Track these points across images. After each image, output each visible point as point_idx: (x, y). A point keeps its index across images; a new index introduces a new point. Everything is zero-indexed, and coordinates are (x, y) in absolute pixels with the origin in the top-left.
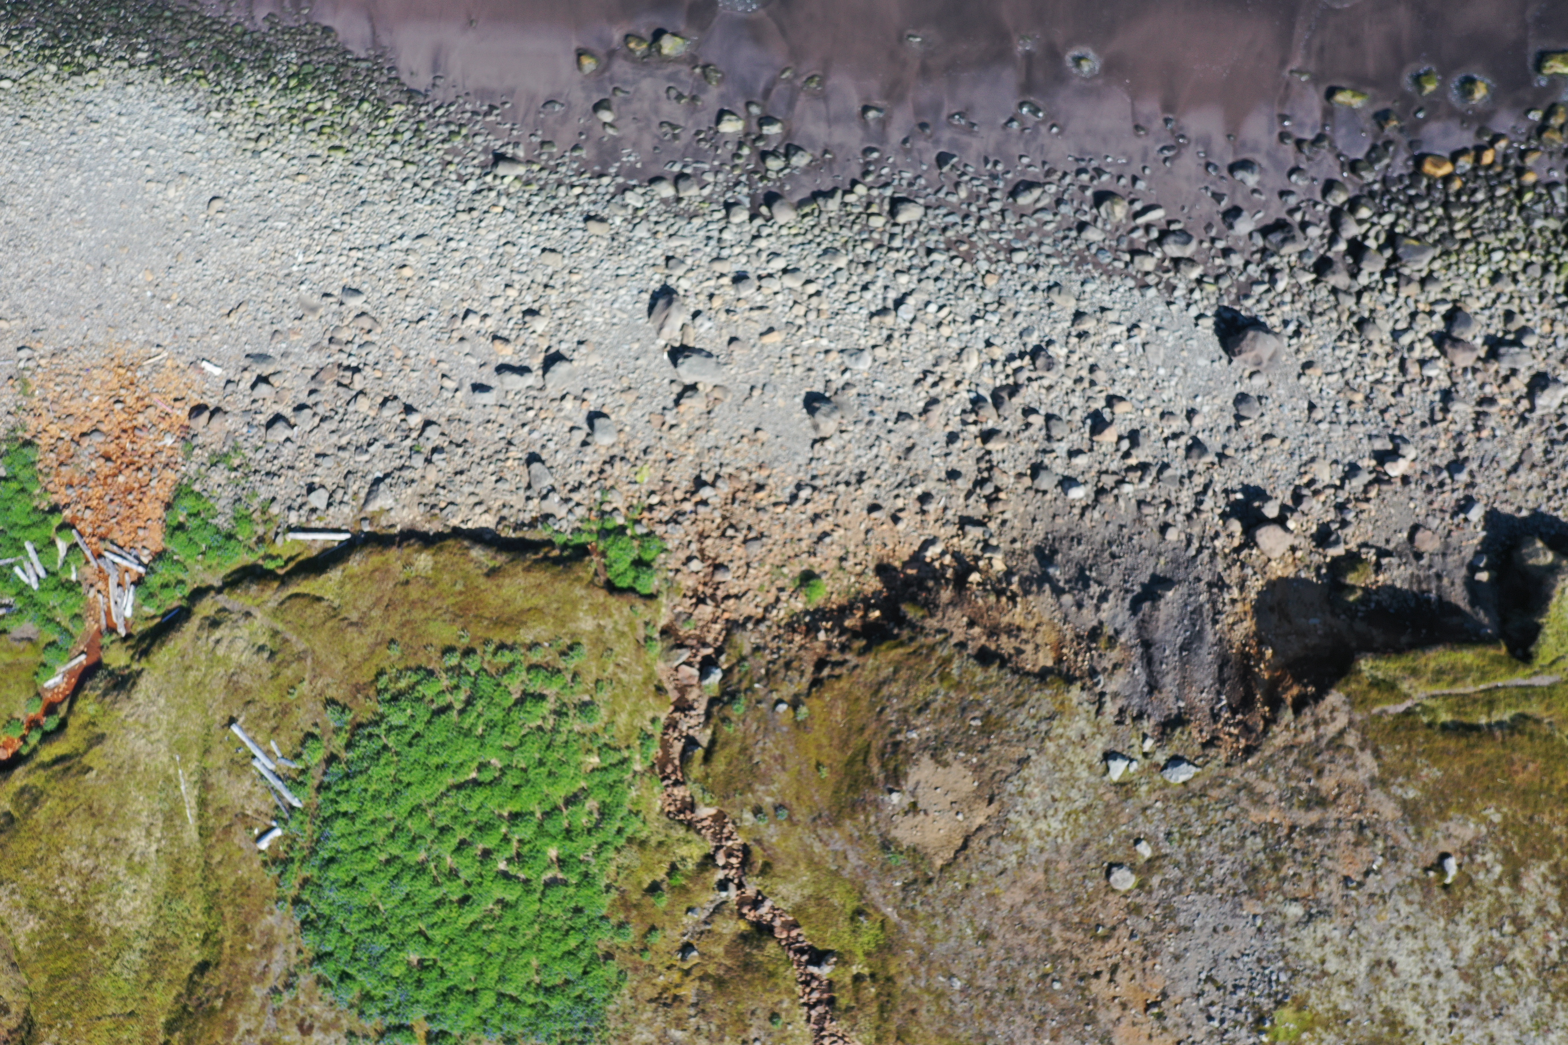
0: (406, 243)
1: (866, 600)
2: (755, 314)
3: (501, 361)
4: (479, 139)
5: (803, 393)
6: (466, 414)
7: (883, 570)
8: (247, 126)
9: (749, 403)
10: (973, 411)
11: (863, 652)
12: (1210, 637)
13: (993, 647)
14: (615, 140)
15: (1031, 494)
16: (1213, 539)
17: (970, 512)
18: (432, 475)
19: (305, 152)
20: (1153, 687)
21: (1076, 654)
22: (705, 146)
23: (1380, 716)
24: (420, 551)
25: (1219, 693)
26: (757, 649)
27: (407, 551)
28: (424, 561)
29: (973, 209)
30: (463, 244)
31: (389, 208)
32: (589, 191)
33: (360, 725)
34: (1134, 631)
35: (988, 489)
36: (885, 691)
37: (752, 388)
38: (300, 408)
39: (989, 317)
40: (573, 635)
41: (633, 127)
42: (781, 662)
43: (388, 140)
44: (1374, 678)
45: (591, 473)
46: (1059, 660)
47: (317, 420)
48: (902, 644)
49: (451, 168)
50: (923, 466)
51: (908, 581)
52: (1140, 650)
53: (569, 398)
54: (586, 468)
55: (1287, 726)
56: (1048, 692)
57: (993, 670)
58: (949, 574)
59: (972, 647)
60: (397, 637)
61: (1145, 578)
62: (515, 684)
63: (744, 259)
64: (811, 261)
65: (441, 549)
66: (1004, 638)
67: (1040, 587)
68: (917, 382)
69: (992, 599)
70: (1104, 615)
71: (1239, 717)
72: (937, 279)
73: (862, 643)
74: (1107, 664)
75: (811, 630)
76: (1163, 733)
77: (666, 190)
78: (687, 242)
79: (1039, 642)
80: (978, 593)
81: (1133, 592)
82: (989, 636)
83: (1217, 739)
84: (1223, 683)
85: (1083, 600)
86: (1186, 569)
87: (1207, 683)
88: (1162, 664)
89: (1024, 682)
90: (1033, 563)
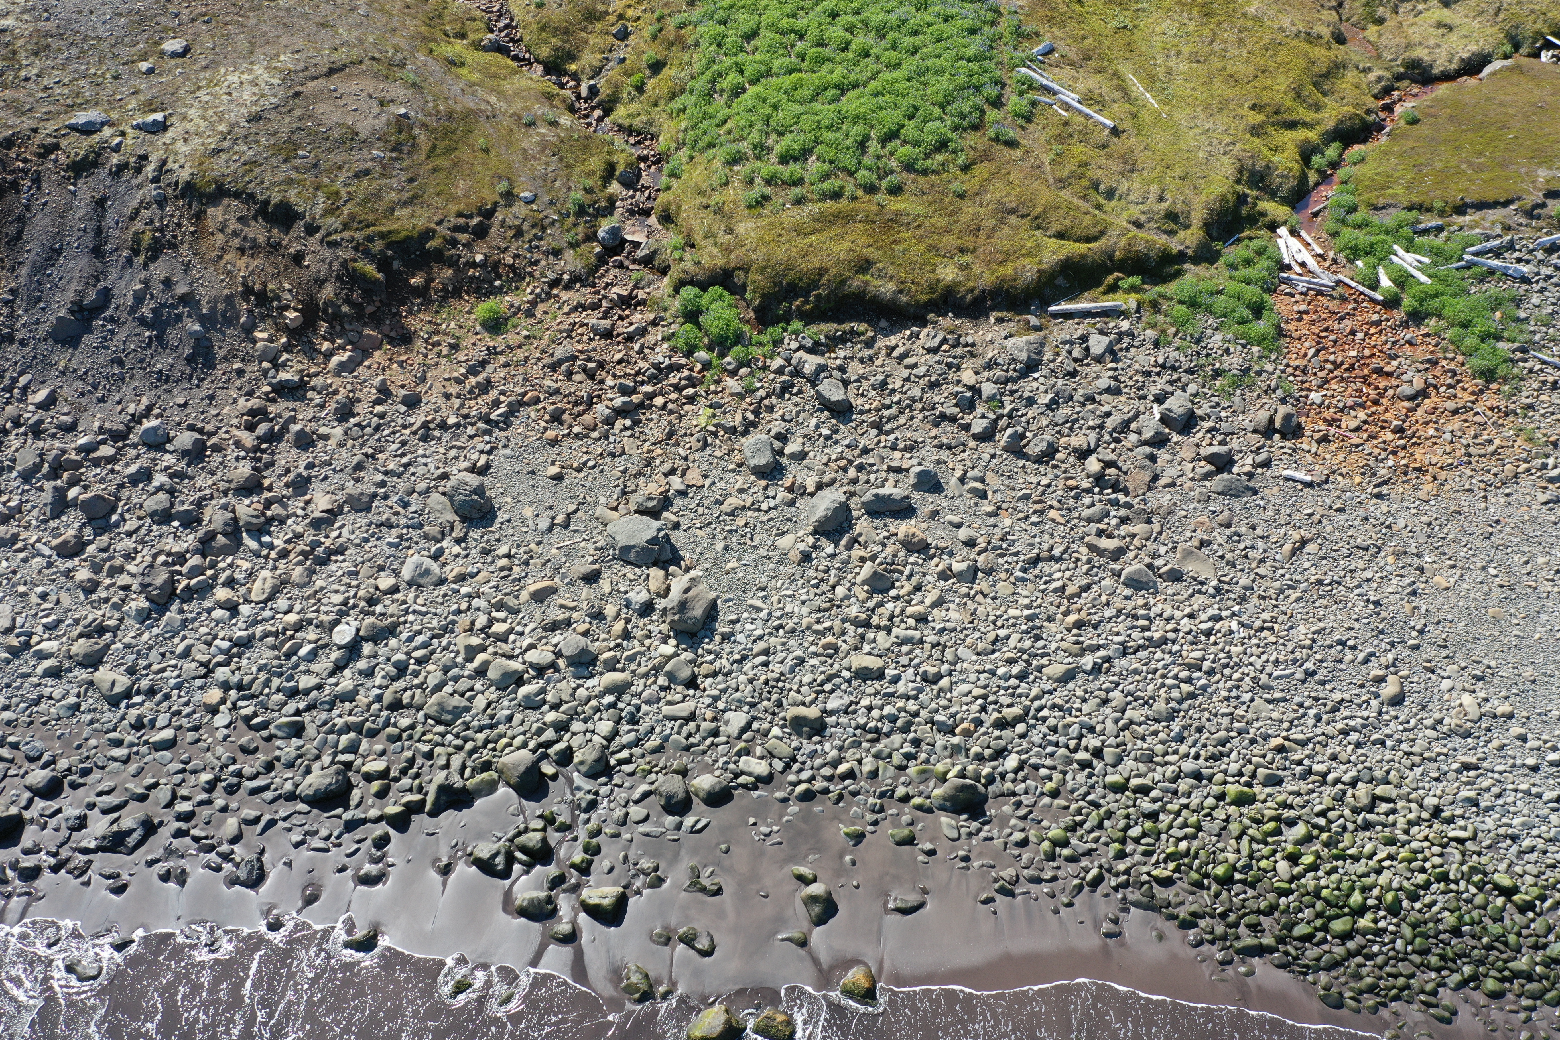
0: (1088, 661)
1: (427, 302)
2: (562, 615)
3: (913, 521)
4: (1018, 836)
5: (497, 525)
6: (944, 455)
7: (405, 339)
8: (1401, 822)
9: (572, 508)
10: (270, 521)
11: (428, 234)
12: (24, 271)
13: (275, 231)
14: (793, 859)
15: (209, 428)
17: (291, 405)
18: (968, 376)
19: (1290, 786)
20: (100, 203)
21: (179, 225)
22: (646, 864)
24: (956, 283)
25: (28, 208)
26: (556, 253)
27: (971, 284)
28: (948, 273)
29: (220, 802)
30: (1000, 671)
31: (1128, 714)
32: (827, 771)
33: (975, 127)
34: (112, 270)
35: (263, 428)
36: (406, 196)
37: (566, 525)
38: (1159, 441)
39: (226, 645)
40: (760, 216)
41: (768, 882)
42: (527, 237)
43: (1165, 819)
45: (771, 409)
46: (199, 216)
47: (1133, 426)
48: (383, 236)
49: (1050, 786)
50: (344, 453)
51: (376, 320)
52: (108, 247)
53: (811, 489)
54: (777, 415)
56: (217, 174)
57: (276, 197)
58: (323, 327)
59: (298, 229)
60: (959, 202)
61: (89, 340)
62: (814, 166)
63: (582, 693)
64: (480, 702)
65: (932, 290)
66: (261, 240)
67: (213, 309)
68: (341, 551)
69: (271, 286)
70: (143, 275)
71: (9, 178)
72: (294, 693)
73: (431, 245)
74: (145, 214)
75: (492, 267)
76: (98, 155)
77: (704, 782)
78: (667, 710)
79: (220, 237)
80: (289, 297)
81: (105, 319)
82: (279, 244)
83: (40, 155)
84: (21, 218)
85: (163, 291)
86: (35, 357)
87: (39, 216)
88: (85, 230)
89: (240, 186)
90: (219, 344)
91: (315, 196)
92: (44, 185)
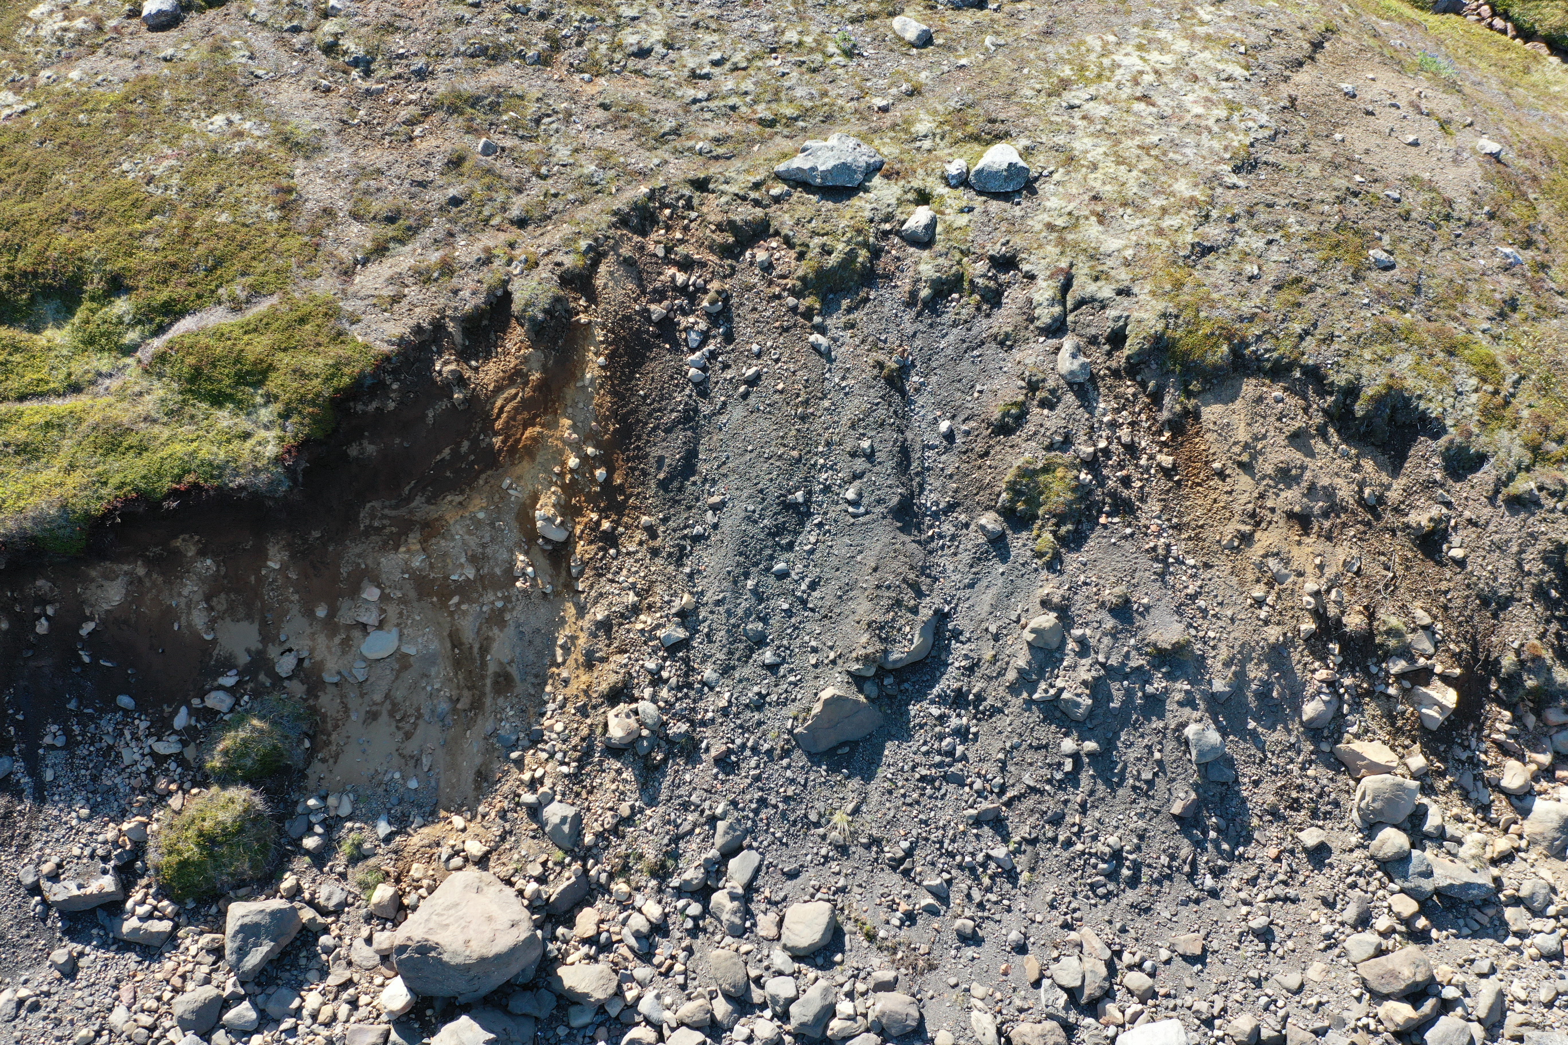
12: (713, 562)
13: (1368, 465)
16: (660, 929)
21: (1131, 449)
23: (256, 293)
25: (702, 389)
34: (944, 561)
44: (243, 407)
46: (1185, 425)
52: (929, 499)
55: (531, 265)
56: (1223, 314)
66: (1344, 491)
67: (1239, 680)
69: (1385, 618)
71: (657, 310)
76: (876, 253)
79: (1244, 481)
80: (1427, 646)
81: (942, 700)
82: (1381, 500)
83: (726, 251)
84: (689, 417)
85: (1114, 635)
86: (763, 802)
87: (737, 412)
88: (870, 456)
89: (1285, 347)
90: (1252, 771)
91: (1453, 372)
92: (744, 329)
